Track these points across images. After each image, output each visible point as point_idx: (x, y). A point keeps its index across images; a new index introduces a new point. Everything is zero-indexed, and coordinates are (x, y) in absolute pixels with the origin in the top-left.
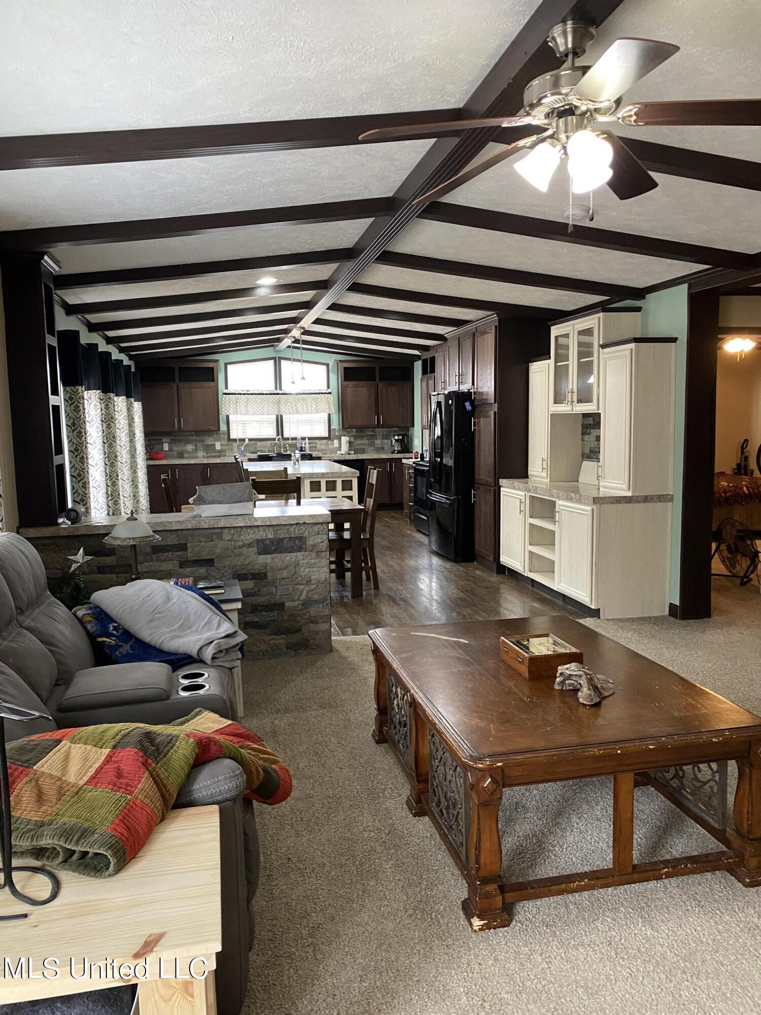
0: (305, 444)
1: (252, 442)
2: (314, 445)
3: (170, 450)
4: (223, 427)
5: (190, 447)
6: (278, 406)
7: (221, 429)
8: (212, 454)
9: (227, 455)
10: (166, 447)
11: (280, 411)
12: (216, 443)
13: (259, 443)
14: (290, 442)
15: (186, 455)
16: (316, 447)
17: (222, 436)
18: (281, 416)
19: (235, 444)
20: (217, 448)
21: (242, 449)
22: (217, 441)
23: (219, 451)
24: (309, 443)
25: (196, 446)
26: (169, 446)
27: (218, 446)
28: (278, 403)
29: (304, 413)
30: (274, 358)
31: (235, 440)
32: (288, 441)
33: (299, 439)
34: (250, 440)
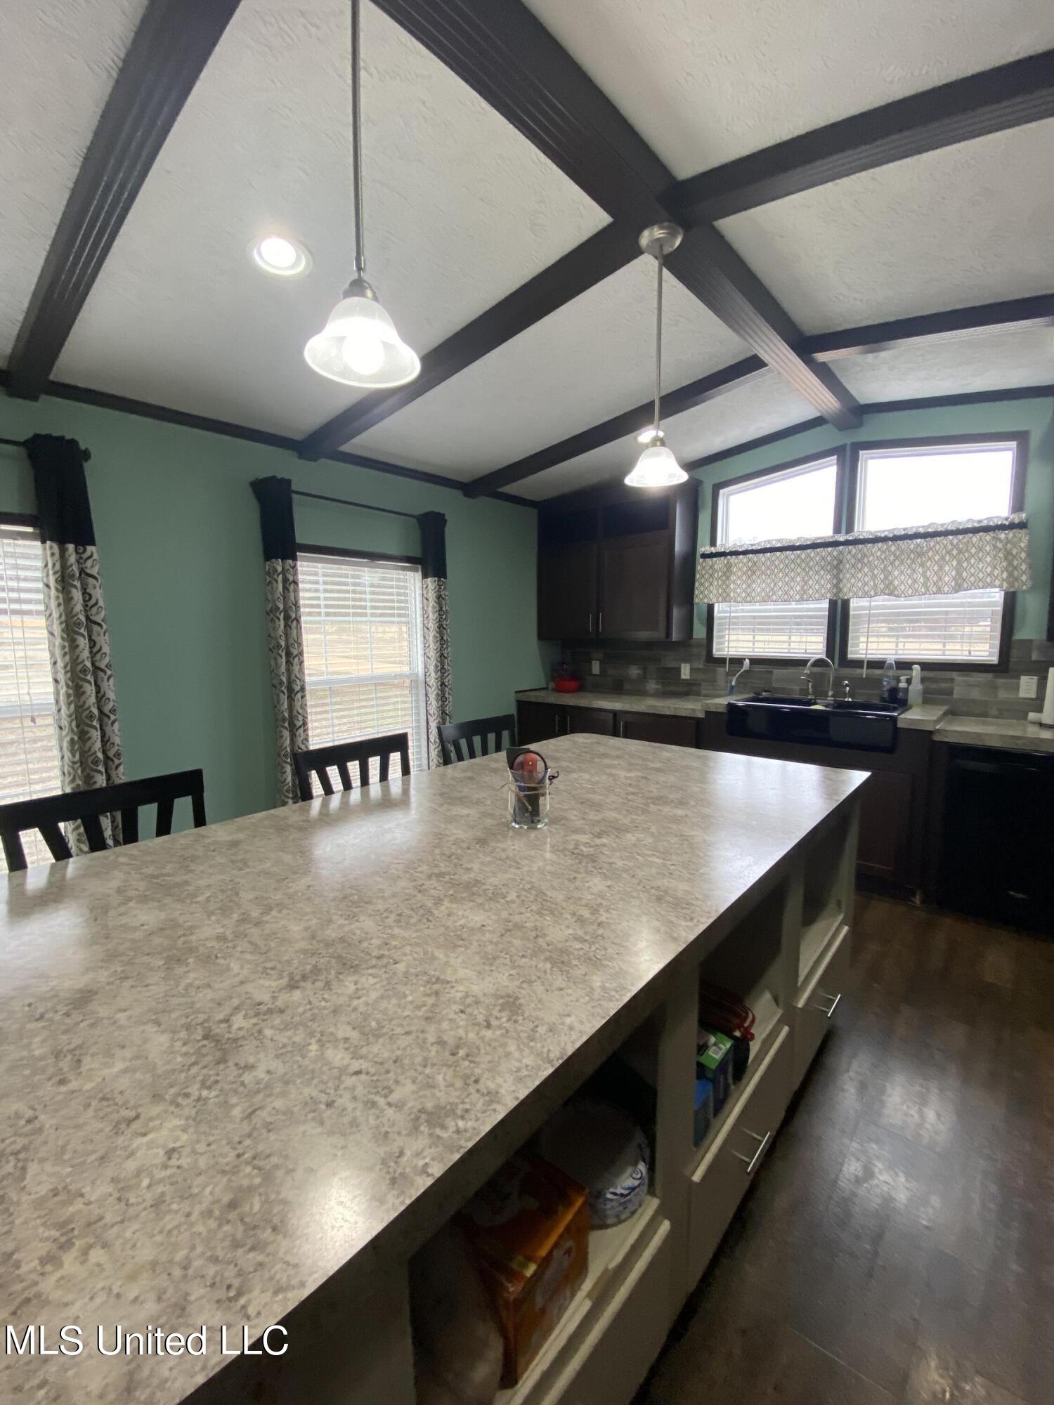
0: (909, 681)
1: (757, 668)
2: (943, 685)
3: (603, 673)
4: (699, 632)
5: (634, 671)
6: (836, 577)
7: (695, 636)
8: (673, 688)
9: (704, 692)
10: (596, 668)
11: (840, 590)
12: (683, 665)
13: (778, 672)
14: (864, 672)
15: (627, 686)
16: (950, 692)
17: (695, 650)
18: (846, 604)
19: (721, 671)
20: (683, 677)
21: (733, 683)
22: (686, 661)
23: (687, 683)
24: (923, 680)
25: (645, 669)
26: (601, 667)
27: (685, 672)
28: (837, 567)
29: (916, 593)
30: (838, 451)
31: (722, 661)
32: (858, 671)
33: (890, 666)
34: (754, 661)
